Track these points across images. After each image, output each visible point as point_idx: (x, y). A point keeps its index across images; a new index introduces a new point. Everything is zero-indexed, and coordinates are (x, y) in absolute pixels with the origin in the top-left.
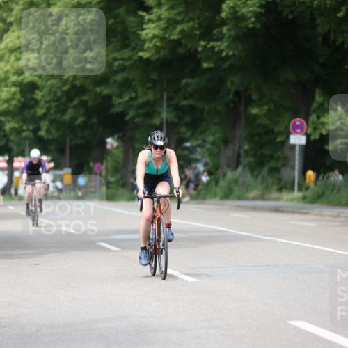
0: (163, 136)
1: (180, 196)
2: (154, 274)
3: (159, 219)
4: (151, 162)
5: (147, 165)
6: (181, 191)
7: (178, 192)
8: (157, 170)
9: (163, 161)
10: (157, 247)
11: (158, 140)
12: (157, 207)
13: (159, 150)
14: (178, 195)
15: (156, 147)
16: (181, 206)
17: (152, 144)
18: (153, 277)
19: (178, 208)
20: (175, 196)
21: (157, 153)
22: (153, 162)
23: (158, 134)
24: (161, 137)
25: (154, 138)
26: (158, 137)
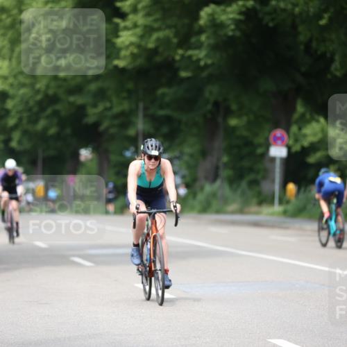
1: (178, 211)
2: (148, 299)
3: (155, 237)
4: (144, 173)
6: (178, 206)
7: (175, 207)
8: (150, 183)
9: (157, 173)
10: (153, 269)
11: (152, 149)
12: (152, 224)
13: (153, 160)
14: (176, 210)
15: (150, 157)
17: (145, 153)
18: (148, 302)
19: (176, 225)
20: (171, 211)
21: (151, 164)
22: (146, 174)
23: (152, 142)
24: (156, 147)
25: (148, 147)
26: (152, 146)
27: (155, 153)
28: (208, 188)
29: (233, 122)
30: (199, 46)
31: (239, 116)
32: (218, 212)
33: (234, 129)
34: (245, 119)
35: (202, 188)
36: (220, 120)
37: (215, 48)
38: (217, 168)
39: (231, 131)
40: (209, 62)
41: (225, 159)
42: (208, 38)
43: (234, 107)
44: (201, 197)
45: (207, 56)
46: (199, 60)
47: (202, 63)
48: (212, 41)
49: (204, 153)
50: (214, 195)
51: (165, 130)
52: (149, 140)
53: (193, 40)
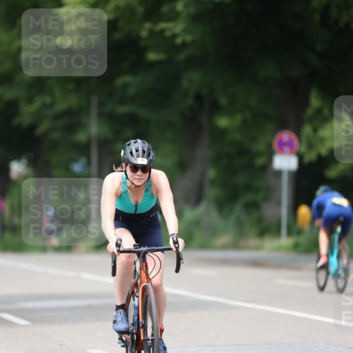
0: (146, 150)
1: (180, 250)
3: (145, 289)
4: (126, 192)
5: (120, 196)
6: (181, 241)
7: (176, 243)
8: (136, 206)
9: (147, 190)
10: (142, 338)
11: (138, 156)
12: (141, 268)
13: (139, 173)
14: (177, 248)
15: (135, 168)
16: (182, 265)
17: (127, 162)
19: (177, 270)
20: (171, 249)
21: (138, 178)
22: (129, 192)
23: (138, 145)
24: (144, 151)
25: (131, 153)
26: (137, 151)
27: (143, 161)
28: (189, 214)
29: (223, 122)
30: (174, 17)
31: (230, 113)
32: (203, 247)
33: (223, 132)
37: (196, 19)
39: (220, 135)
40: (189, 38)
41: (212, 173)
42: (187, 6)
43: (223, 101)
45: (185, 30)
46: (174, 36)
47: (179, 41)
48: (192, 10)
49: (183, 166)
50: (197, 223)
52: (132, 141)
53: (165, 9)
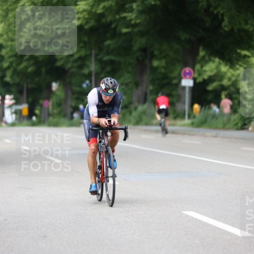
28: (141, 108)
29: (156, 63)
30: (131, 10)
31: (159, 59)
32: (147, 124)
33: (156, 68)
34: (164, 61)
35: (136, 108)
36: (147, 62)
37: (141, 12)
38: (146, 94)
39: (154, 70)
40: (138, 21)
41: (151, 88)
42: (138, 6)
43: (156, 53)
44: (135, 114)
45: (136, 17)
46: (131, 20)
47: (133, 22)
48: (140, 8)
49: (137, 85)
50: (144, 113)
51: (108, 69)
53: (127, 6)
